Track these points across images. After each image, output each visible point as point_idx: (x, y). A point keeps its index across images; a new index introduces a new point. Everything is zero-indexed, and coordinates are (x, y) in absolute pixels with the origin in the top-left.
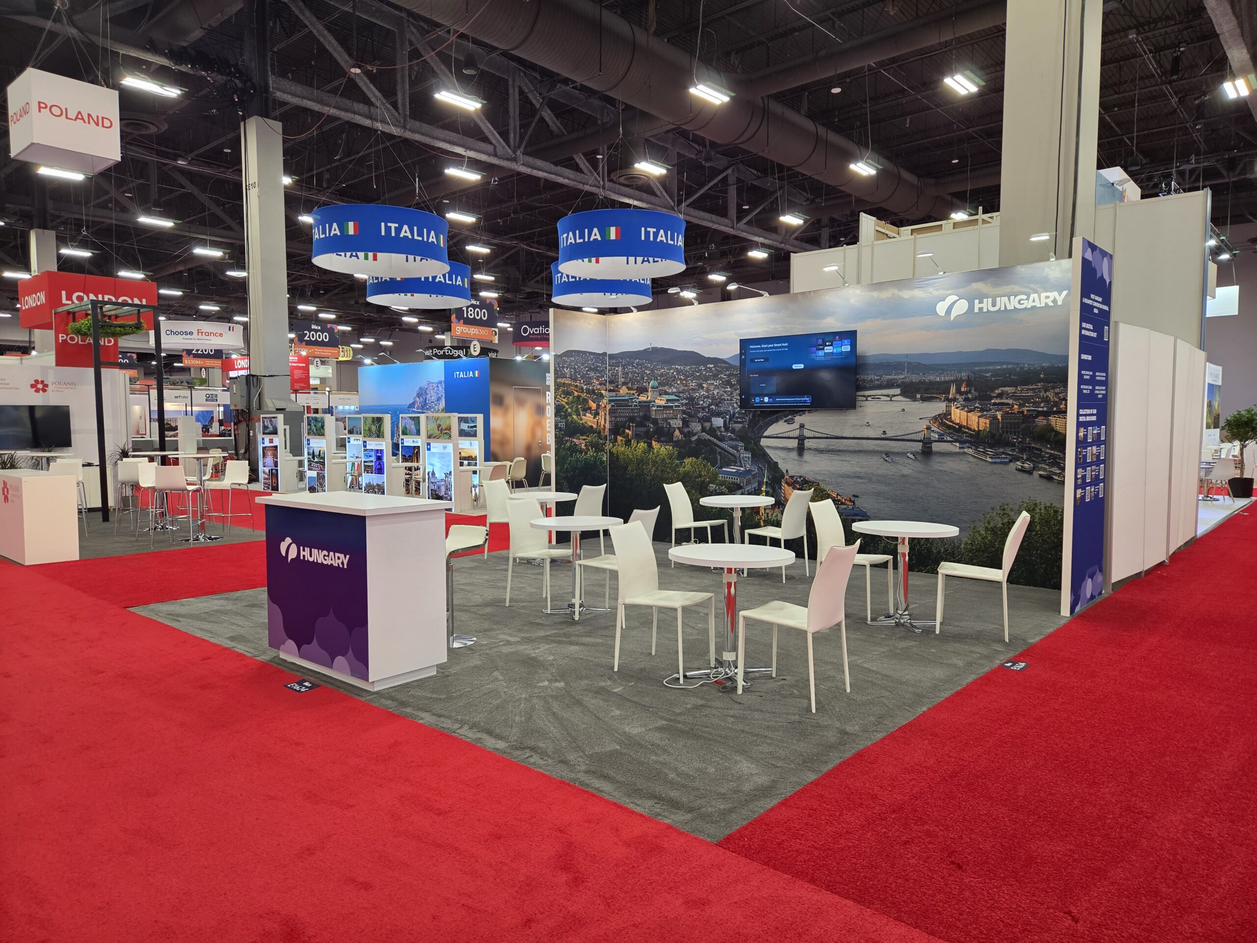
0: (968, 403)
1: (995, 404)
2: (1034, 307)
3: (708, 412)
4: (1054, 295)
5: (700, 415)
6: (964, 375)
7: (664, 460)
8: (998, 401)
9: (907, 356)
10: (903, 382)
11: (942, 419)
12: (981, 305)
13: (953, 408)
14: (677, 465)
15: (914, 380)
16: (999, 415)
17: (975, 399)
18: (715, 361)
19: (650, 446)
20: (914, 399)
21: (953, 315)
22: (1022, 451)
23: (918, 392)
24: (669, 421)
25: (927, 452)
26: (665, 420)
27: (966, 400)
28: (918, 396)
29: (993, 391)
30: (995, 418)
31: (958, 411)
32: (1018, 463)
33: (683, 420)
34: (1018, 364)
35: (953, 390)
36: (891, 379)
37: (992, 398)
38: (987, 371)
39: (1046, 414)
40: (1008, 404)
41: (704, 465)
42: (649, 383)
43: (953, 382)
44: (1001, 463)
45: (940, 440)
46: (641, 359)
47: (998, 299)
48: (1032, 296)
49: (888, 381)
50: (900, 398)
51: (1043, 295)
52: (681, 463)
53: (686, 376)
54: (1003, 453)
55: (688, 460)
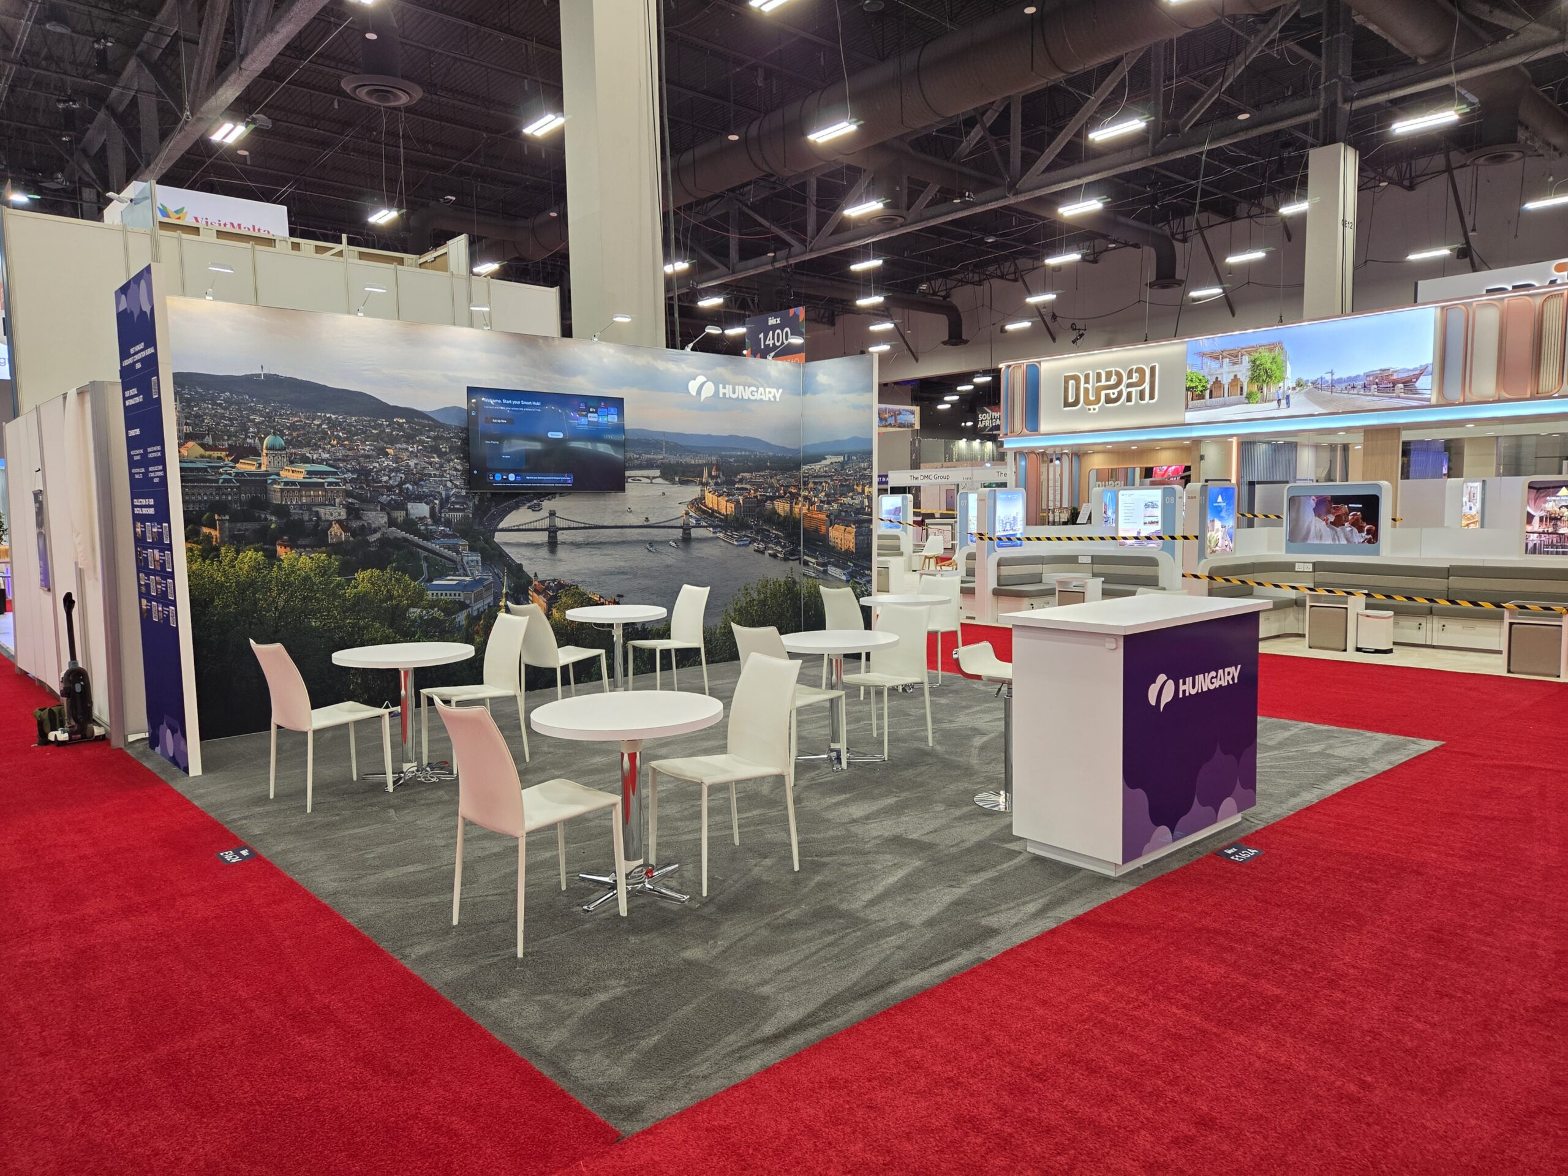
0: (719, 488)
1: (738, 489)
2: (761, 400)
3: (400, 494)
4: (774, 391)
5: (384, 499)
6: (714, 459)
7: (307, 578)
8: (740, 486)
9: (664, 434)
10: (662, 463)
11: (698, 503)
12: (724, 391)
13: (706, 492)
14: (339, 585)
15: (672, 462)
16: (741, 499)
17: (723, 483)
18: (410, 414)
19: (272, 556)
20: (674, 483)
21: (703, 397)
22: (757, 533)
23: (676, 474)
24: (315, 509)
25: (687, 540)
26: (308, 507)
27: (716, 484)
28: (677, 479)
29: (736, 476)
30: (738, 502)
31: (710, 495)
32: (755, 544)
33: (349, 508)
34: (752, 451)
35: (706, 474)
36: (651, 459)
37: (735, 483)
38: (731, 457)
39: (772, 499)
40: (747, 489)
41: (396, 579)
42: (262, 440)
43: (705, 465)
44: (743, 545)
45: (698, 526)
46: (238, 394)
47: (737, 387)
48: (761, 389)
49: (647, 461)
50: (660, 480)
51: (768, 390)
52: (349, 581)
53: (351, 434)
54: (745, 536)
55: (360, 575)
